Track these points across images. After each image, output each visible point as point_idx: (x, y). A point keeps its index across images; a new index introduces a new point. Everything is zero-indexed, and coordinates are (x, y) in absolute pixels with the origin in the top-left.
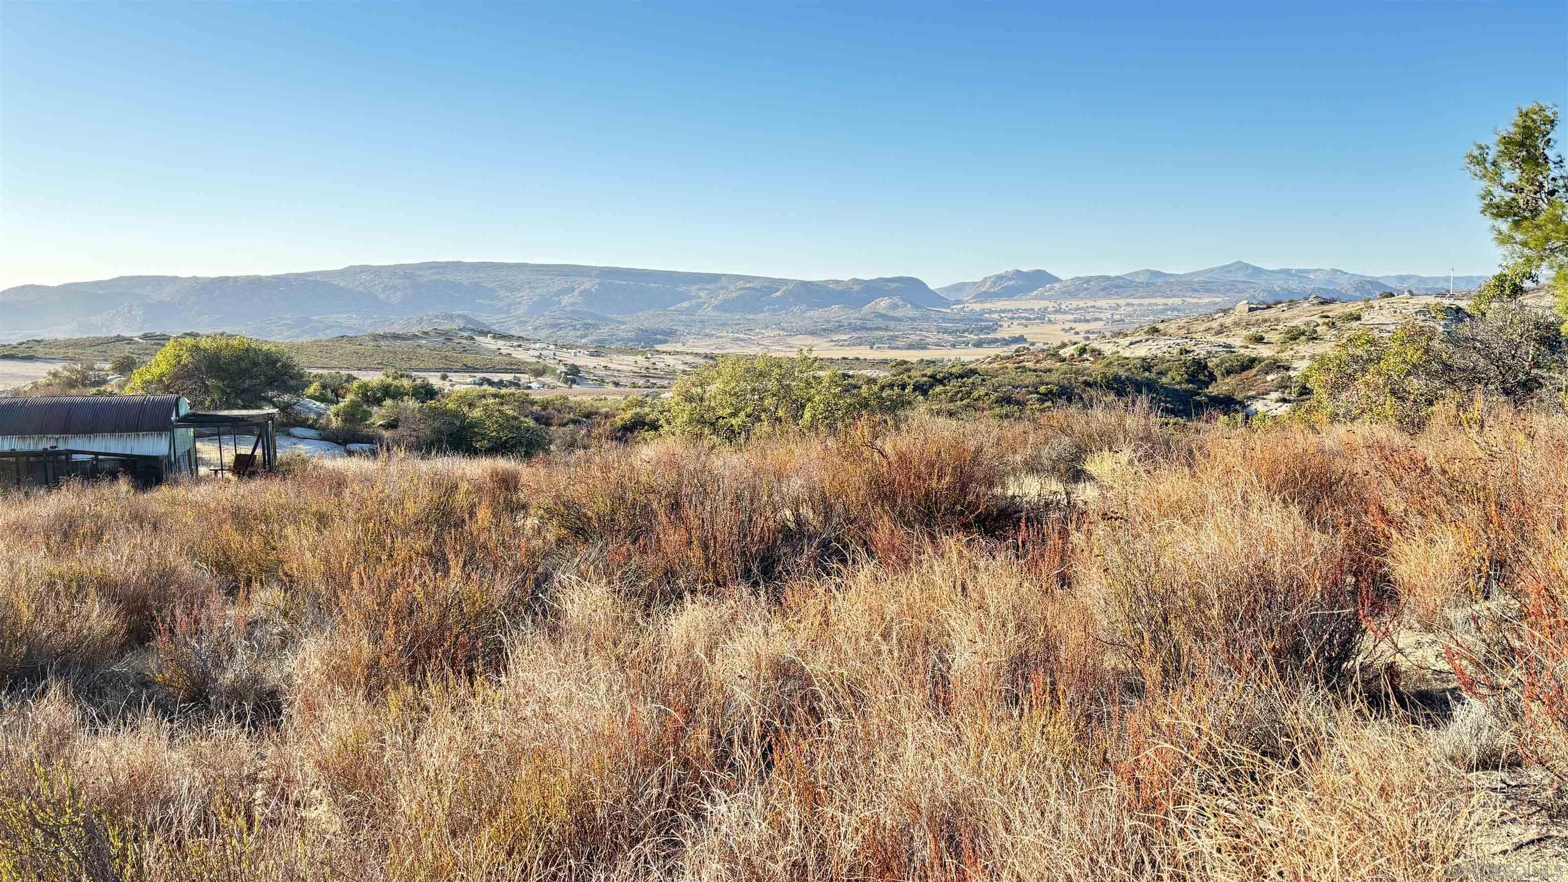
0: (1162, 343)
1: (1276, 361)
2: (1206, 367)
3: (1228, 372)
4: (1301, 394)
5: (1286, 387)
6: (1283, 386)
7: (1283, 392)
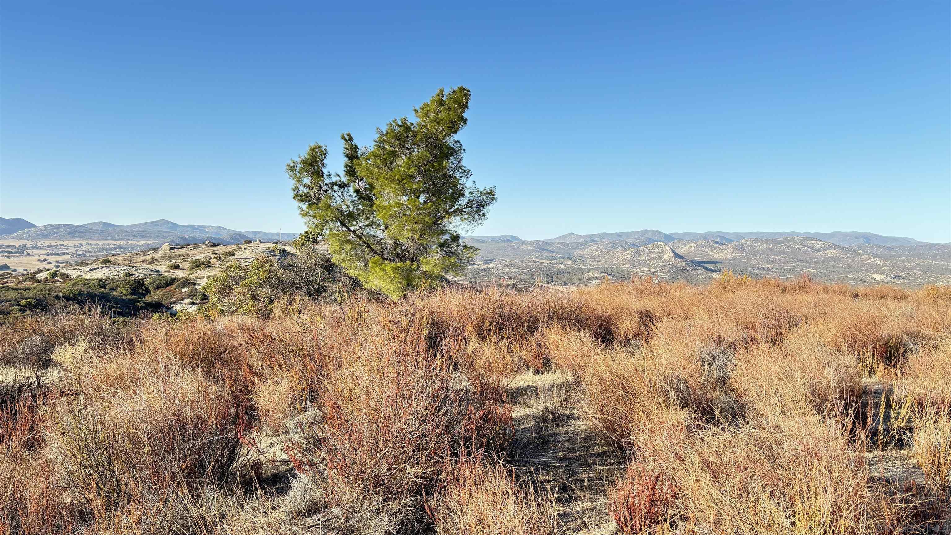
0: (113, 270)
1: (187, 280)
2: (143, 284)
3: (158, 287)
4: (203, 299)
5: (194, 295)
6: (192, 295)
7: (192, 299)
